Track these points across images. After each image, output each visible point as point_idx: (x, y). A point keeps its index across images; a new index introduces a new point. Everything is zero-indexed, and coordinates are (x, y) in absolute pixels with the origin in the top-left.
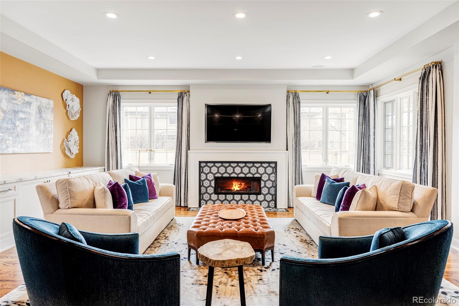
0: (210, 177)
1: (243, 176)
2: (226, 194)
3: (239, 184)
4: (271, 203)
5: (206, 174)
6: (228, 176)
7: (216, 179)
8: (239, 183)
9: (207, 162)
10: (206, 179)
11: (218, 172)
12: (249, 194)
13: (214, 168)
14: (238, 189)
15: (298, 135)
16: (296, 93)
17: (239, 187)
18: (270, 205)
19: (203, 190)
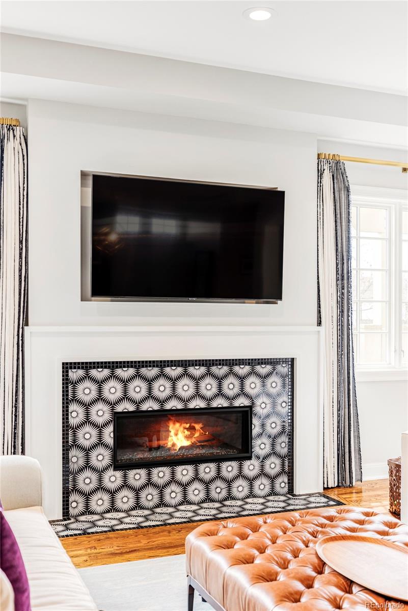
0: (100, 413)
1: (201, 404)
2: (148, 465)
3: (188, 429)
4: (278, 481)
5: (87, 406)
6: (156, 407)
7: (119, 419)
8: (187, 426)
9: (87, 366)
10: (87, 421)
11: (125, 397)
12: (218, 460)
13: (112, 383)
14: (187, 443)
15: (345, 282)
16: (338, 163)
17: (187, 437)
18: (278, 488)
19: (74, 460)
